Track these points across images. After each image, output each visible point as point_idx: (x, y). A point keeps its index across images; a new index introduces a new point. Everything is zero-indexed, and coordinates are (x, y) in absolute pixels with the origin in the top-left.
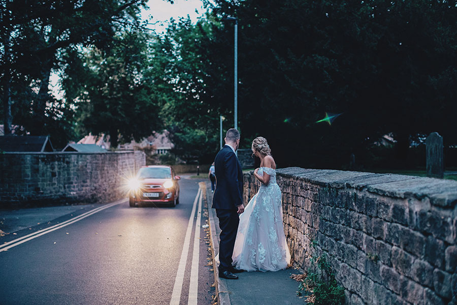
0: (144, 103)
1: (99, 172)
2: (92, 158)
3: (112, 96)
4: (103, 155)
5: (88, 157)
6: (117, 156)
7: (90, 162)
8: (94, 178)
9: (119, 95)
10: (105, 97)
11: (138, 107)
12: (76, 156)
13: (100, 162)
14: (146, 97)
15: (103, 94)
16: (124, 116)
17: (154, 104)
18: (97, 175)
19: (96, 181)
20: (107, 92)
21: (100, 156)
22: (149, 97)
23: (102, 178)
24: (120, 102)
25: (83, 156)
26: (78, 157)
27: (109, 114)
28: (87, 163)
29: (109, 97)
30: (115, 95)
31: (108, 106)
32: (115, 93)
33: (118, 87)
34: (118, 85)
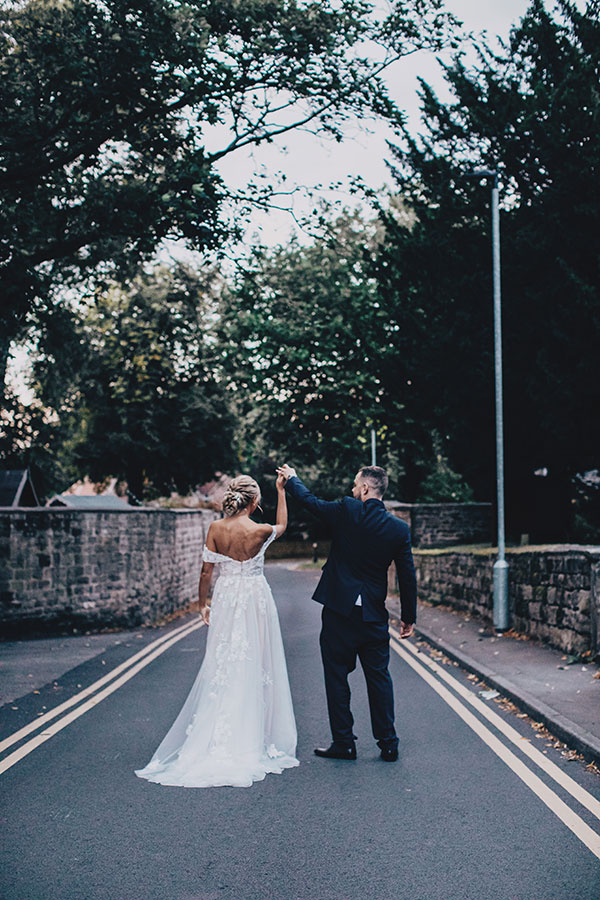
0: (199, 412)
1: (144, 554)
2: (130, 520)
3: (133, 400)
4: (151, 516)
5: (123, 518)
6: (175, 518)
7: (127, 532)
8: (135, 568)
9: (147, 398)
10: (118, 401)
11: (186, 422)
12: (95, 516)
13: (147, 531)
14: (204, 401)
15: (113, 397)
16: (157, 440)
17: (220, 416)
18: (141, 561)
19: (140, 576)
20: (122, 390)
21: (145, 516)
22: (209, 400)
23: (151, 568)
24: (150, 412)
25: (111, 516)
26: (99, 518)
27: (126, 437)
28: (120, 533)
29: (126, 401)
30: (139, 397)
31: (124, 421)
32: (138, 392)
33: (145, 380)
34: (147, 377)
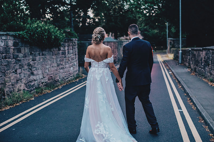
0: (130, 18)
1: (116, 50)
2: (114, 43)
3: (115, 15)
4: (118, 43)
5: (112, 43)
6: (123, 43)
7: (113, 46)
8: (115, 52)
9: (118, 15)
10: (112, 16)
11: (127, 20)
12: (107, 43)
13: (117, 45)
14: (131, 15)
15: (111, 15)
16: (120, 24)
17: (134, 18)
18: (116, 51)
19: (116, 54)
20: (112, 13)
21: (116, 43)
22: (132, 15)
23: (118, 52)
24: (119, 18)
25: (110, 43)
26: (108, 43)
27: (113, 23)
28: (112, 46)
29: (114, 16)
30: (116, 15)
31: (113, 20)
32: (116, 14)
34: (118, 10)
